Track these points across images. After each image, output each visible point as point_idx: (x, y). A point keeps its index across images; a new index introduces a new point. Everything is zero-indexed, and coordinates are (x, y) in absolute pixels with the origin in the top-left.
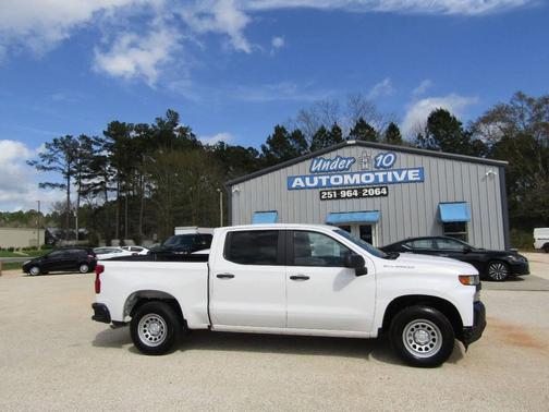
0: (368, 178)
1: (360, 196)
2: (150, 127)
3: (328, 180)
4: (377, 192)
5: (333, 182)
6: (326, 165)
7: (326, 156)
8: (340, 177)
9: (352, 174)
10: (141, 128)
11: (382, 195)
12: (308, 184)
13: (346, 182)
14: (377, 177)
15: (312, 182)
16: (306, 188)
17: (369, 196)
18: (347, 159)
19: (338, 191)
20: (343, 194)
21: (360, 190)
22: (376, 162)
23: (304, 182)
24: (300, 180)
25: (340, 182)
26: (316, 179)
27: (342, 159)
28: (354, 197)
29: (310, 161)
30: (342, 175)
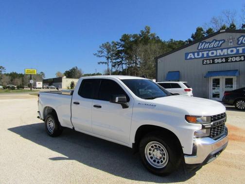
0: (232, 51)
1: (227, 61)
2: (138, 35)
3: (208, 54)
4: (238, 59)
5: (210, 55)
6: (207, 45)
7: (207, 40)
8: (215, 52)
9: (222, 50)
10: (135, 36)
11: (241, 61)
12: (196, 56)
13: (218, 54)
14: (238, 51)
15: (198, 55)
16: (195, 58)
17: (232, 62)
18: (219, 41)
19: (213, 60)
20: (216, 61)
21: (227, 59)
22: (238, 41)
23: (194, 55)
24: (192, 54)
25: (215, 54)
26: (201, 54)
27: (216, 41)
28: (222, 62)
29: (198, 44)
30: (216, 50)
